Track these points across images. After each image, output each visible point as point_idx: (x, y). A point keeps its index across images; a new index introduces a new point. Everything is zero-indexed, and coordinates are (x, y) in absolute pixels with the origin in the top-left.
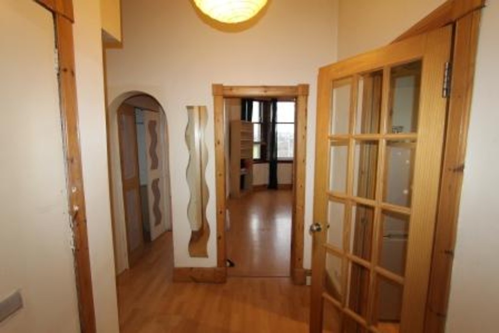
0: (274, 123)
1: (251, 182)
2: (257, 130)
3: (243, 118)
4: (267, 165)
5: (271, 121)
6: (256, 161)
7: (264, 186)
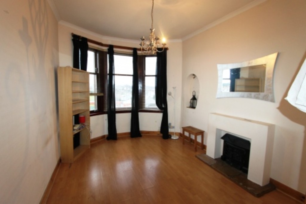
0: (112, 74)
1: (89, 136)
2: (93, 81)
3: (76, 65)
4: (105, 116)
5: (108, 72)
6: (93, 113)
7: (103, 137)
